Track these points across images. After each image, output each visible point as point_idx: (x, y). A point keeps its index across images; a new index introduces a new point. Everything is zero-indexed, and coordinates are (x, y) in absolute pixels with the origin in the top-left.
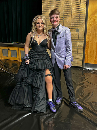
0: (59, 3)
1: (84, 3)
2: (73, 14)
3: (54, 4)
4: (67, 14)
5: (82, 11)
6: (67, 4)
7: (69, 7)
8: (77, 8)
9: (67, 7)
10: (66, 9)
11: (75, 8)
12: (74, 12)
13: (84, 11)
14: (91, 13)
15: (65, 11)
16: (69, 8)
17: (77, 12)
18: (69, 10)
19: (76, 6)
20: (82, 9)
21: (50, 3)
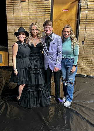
0: (24, 5)
1: (49, 6)
2: (38, 17)
3: (18, 5)
4: (32, 17)
5: (47, 15)
6: (32, 7)
7: (33, 9)
8: (42, 11)
9: (32, 9)
10: (31, 11)
11: (40, 11)
12: (39, 15)
13: (49, 15)
14: (56, 17)
15: (30, 13)
16: (34, 11)
17: (42, 15)
18: (34, 13)
19: (41, 9)
20: (47, 13)
21: (14, 3)
